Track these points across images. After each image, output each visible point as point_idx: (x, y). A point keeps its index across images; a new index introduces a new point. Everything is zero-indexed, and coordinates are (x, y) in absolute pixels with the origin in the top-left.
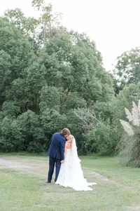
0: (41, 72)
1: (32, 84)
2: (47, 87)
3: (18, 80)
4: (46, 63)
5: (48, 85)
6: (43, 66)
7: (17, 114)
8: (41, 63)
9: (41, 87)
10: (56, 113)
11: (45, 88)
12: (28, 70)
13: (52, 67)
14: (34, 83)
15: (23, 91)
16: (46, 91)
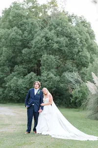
0: (42, 44)
1: (35, 53)
2: (46, 55)
3: (26, 49)
4: (47, 37)
5: (47, 54)
6: (44, 39)
7: (25, 75)
8: (43, 37)
9: (42, 55)
10: (52, 75)
11: (45, 56)
12: (33, 42)
13: (50, 41)
14: (37, 52)
15: (29, 58)
16: (45, 58)
